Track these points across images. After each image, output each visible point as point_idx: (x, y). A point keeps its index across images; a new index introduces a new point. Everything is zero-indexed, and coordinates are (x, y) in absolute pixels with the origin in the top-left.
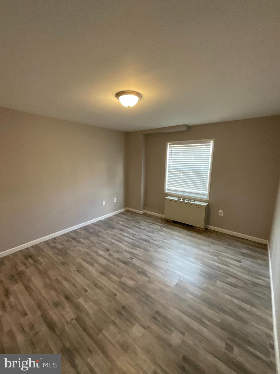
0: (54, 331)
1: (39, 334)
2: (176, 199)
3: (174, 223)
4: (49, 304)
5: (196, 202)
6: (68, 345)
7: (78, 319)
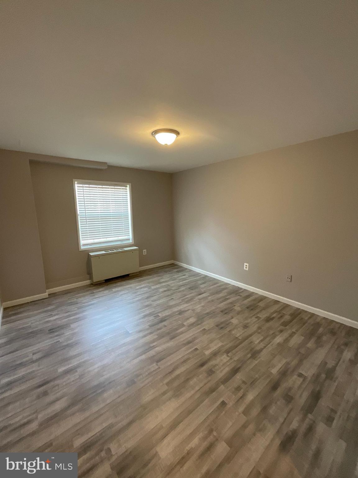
0: (239, 368)
1: (244, 379)
2: (103, 252)
3: (107, 282)
4: (209, 381)
5: (126, 249)
6: (249, 355)
7: (227, 352)
